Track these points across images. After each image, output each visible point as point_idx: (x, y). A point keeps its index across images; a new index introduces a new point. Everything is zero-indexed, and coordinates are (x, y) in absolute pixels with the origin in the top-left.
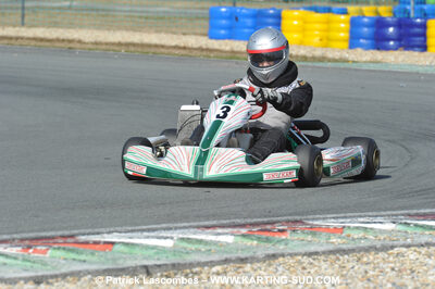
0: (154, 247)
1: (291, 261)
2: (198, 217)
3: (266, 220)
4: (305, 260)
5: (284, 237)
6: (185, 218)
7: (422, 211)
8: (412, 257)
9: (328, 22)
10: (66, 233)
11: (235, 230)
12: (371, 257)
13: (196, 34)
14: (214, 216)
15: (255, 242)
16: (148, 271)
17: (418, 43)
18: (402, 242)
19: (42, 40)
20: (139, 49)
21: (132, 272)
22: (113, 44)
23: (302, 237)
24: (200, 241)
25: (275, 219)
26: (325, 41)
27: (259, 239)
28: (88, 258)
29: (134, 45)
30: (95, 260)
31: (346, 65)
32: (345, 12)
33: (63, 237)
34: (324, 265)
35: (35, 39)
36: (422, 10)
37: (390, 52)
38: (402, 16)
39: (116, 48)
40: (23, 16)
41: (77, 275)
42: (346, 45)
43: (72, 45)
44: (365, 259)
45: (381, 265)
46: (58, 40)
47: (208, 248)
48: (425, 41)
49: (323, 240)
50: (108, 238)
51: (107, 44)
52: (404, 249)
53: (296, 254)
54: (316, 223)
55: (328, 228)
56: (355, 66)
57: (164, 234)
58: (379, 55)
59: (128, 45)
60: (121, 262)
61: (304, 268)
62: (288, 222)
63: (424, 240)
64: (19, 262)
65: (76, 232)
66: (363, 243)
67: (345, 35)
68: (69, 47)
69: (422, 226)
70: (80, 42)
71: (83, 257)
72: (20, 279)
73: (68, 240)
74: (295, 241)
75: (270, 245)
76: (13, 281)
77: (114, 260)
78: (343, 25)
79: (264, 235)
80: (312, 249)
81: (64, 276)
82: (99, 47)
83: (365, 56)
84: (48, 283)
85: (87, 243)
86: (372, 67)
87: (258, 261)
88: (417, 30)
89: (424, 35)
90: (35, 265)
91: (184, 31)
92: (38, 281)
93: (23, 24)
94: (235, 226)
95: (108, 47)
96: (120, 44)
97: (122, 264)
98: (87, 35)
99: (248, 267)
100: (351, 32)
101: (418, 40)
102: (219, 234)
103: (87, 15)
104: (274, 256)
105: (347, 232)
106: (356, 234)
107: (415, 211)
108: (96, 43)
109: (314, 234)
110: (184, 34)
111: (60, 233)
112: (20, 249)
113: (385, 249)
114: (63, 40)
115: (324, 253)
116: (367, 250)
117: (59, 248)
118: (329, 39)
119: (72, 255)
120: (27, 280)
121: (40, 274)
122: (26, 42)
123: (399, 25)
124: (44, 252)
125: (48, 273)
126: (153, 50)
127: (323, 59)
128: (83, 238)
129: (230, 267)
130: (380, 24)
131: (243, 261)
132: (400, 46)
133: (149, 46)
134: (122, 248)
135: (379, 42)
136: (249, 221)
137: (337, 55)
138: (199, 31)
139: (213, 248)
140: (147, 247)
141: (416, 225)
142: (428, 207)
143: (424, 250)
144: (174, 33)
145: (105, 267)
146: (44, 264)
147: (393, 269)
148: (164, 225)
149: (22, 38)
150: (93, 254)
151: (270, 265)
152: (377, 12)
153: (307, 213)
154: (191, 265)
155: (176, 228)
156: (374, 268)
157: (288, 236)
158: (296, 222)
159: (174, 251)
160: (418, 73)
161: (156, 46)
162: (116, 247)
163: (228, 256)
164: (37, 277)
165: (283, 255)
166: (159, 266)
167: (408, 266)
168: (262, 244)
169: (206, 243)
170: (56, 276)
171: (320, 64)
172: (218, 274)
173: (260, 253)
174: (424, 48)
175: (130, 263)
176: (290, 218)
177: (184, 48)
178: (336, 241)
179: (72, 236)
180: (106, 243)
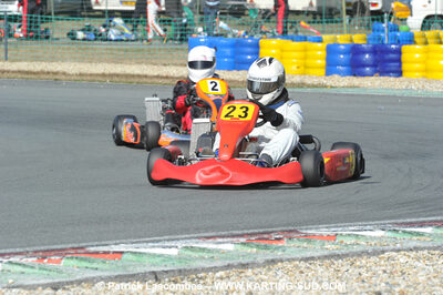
0: (160, 256)
1: (289, 266)
2: (197, 230)
3: (261, 231)
4: (303, 265)
5: (280, 245)
6: (186, 230)
7: (408, 220)
8: (402, 260)
9: (305, 50)
10: (76, 246)
11: (235, 239)
12: (364, 262)
13: (175, 65)
14: (212, 228)
15: (255, 250)
16: (157, 277)
17: (393, 69)
18: (392, 247)
19: (27, 73)
20: (124, 79)
21: (142, 277)
22: (97, 75)
23: (298, 244)
24: (203, 250)
25: (270, 230)
26: (302, 68)
27: (258, 246)
28: (100, 266)
29: (118, 75)
30: (106, 268)
31: (325, 90)
32: (320, 41)
33: (73, 248)
34: (320, 270)
35: (19, 72)
36: (396, 36)
37: (366, 78)
38: (376, 42)
39: (100, 79)
40: (6, 50)
41: (91, 281)
42: (323, 72)
43: (57, 77)
44: (358, 263)
45: (373, 268)
46: (42, 72)
47: (211, 255)
48: (400, 66)
49: (318, 247)
50: (116, 248)
51: (91, 75)
52: (394, 253)
53: (294, 260)
54: (309, 232)
55: (321, 236)
56: (333, 91)
57: (167, 244)
58: (356, 81)
59: (111, 75)
60: (131, 269)
61: (302, 272)
62: (283, 231)
63: (412, 244)
64: (36, 271)
65: (84, 244)
66: (356, 249)
67: (322, 62)
68: (55, 79)
69: (410, 233)
70: (64, 74)
71: (95, 265)
72: (39, 285)
73: (78, 251)
74: (292, 248)
75: (268, 252)
76: (33, 287)
77: (124, 267)
78: (319, 53)
79: (262, 243)
80: (309, 254)
81: (79, 282)
82: (85, 78)
83: (342, 82)
84: (64, 289)
85: (97, 253)
86: (350, 91)
87: (259, 266)
88: (392, 56)
89: (399, 61)
90: (51, 273)
91: (164, 62)
92: (55, 287)
93: (6, 59)
94: (233, 236)
95: (92, 78)
96: (104, 75)
97: (132, 271)
98: (71, 68)
99: (249, 272)
100: (327, 59)
101: (394, 65)
102: (220, 243)
103: (69, 49)
104: (273, 262)
105: (339, 239)
106: (349, 241)
107: (401, 221)
108: (81, 75)
109: (309, 241)
110: (165, 65)
111: (70, 246)
112: (35, 259)
113: (376, 253)
114: (48, 73)
115: (319, 258)
116: (360, 254)
117: (72, 258)
118: (306, 67)
119: (85, 264)
120: (45, 286)
121: (57, 281)
122: (13, 75)
123: (374, 51)
124: (58, 262)
125: (64, 280)
126: (137, 80)
127: (302, 85)
128: (92, 249)
129: (233, 272)
130: (355, 50)
131: (245, 266)
132: (376, 71)
133: (133, 76)
134: (130, 257)
135: (356, 68)
136: (246, 231)
137: (316, 81)
138: (178, 62)
139: (215, 255)
140: (154, 255)
141: (404, 232)
142: (414, 217)
143: (413, 254)
144: (155, 64)
145: (116, 274)
146: (60, 272)
147: (385, 272)
148: (167, 237)
149: (8, 72)
150: (104, 262)
151: (269, 270)
152: (351, 40)
153: (300, 224)
154: (196, 271)
155: (178, 239)
156: (367, 271)
157: (285, 243)
158: (290, 231)
159: (180, 258)
160: (395, 96)
161: (139, 76)
162: (125, 256)
163: (231, 262)
164: (54, 283)
165: (282, 261)
166: (167, 272)
167: (398, 268)
168: (262, 251)
169: (209, 251)
170: (72, 283)
171: (300, 90)
172: (222, 278)
173: (260, 259)
174: (399, 73)
175: (139, 270)
176: (285, 228)
177: (167, 77)
178: (330, 247)
179: (82, 248)
180: (114, 252)
